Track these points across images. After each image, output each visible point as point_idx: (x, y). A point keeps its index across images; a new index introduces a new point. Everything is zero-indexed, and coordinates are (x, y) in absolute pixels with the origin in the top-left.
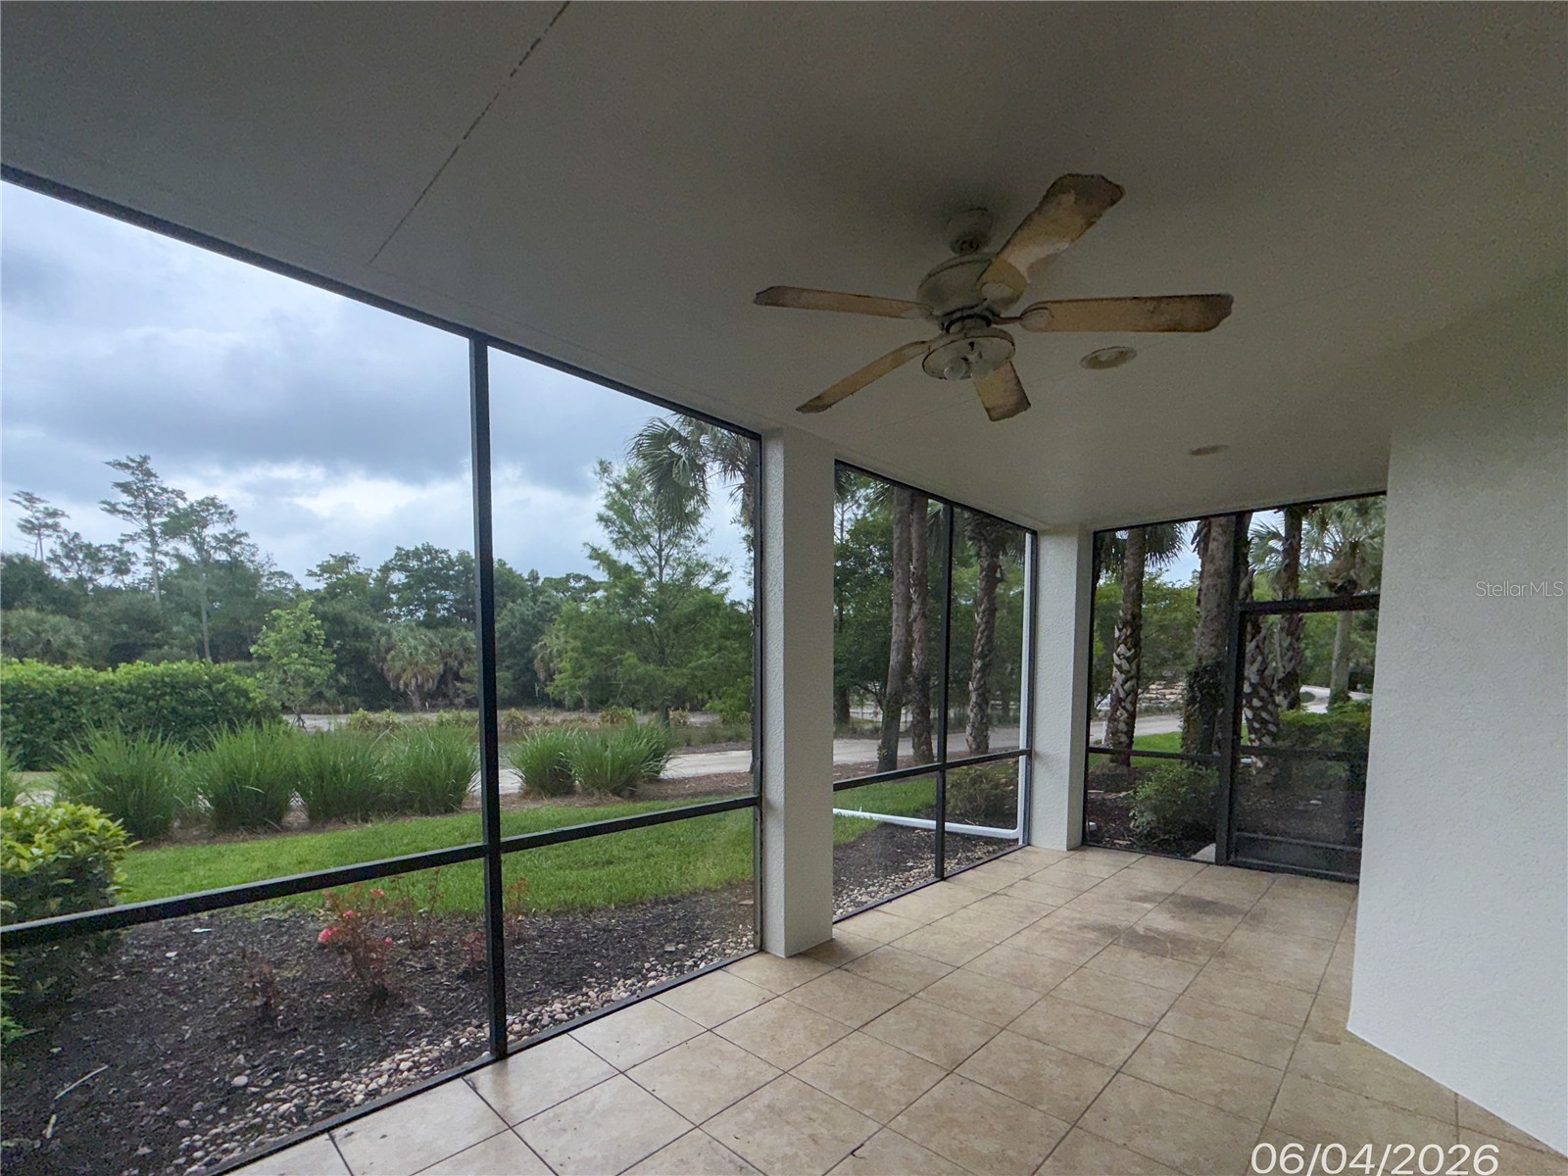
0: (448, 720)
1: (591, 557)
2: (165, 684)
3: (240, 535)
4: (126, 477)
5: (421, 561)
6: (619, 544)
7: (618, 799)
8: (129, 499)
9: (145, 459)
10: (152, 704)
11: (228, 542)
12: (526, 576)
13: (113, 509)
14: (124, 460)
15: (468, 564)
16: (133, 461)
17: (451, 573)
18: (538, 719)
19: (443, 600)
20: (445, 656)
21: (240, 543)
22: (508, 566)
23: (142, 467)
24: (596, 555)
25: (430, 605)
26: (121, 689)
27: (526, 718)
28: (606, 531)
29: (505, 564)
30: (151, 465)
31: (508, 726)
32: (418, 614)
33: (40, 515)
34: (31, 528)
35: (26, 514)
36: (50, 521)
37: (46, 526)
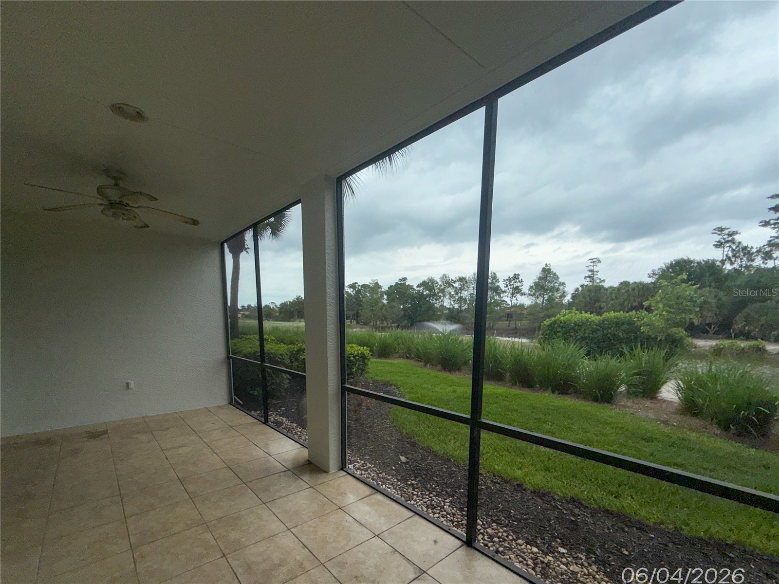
13: (766, 224)
33: (725, 237)
34: (719, 245)
35: (718, 238)
36: (730, 239)
37: (728, 241)
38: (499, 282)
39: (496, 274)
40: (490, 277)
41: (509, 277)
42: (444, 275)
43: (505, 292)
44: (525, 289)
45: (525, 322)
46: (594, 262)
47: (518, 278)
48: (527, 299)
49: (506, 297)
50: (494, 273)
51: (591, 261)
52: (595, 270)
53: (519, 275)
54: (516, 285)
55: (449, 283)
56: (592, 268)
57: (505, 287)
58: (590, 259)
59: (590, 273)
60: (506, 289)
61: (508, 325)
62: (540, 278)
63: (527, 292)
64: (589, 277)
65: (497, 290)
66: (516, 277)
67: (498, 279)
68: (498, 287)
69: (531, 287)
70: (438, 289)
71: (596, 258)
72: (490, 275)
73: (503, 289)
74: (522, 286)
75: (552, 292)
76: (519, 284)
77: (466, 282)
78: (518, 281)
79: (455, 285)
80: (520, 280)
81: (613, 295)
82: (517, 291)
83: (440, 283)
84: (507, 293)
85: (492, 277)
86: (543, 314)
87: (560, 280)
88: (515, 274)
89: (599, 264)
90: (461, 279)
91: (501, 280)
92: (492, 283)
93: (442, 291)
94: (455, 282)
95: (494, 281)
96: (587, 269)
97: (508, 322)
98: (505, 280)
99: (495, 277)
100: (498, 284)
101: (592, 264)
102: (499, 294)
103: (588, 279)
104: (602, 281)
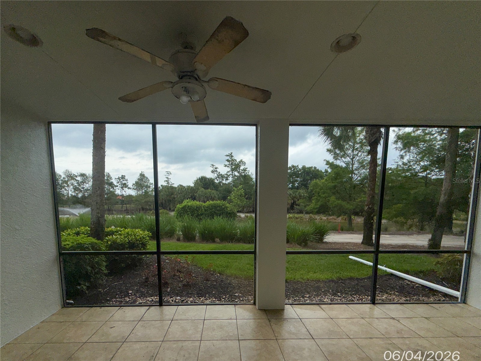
0: (291, 217)
1: (326, 164)
2: (214, 206)
3: (246, 169)
4: (228, 158)
5: (291, 170)
6: (336, 158)
7: (299, 246)
8: (228, 163)
9: (232, 153)
10: (211, 210)
11: (245, 170)
12: (323, 171)
13: (226, 166)
14: (228, 154)
15: (305, 169)
16: (229, 154)
17: (300, 173)
18: (319, 218)
19: (297, 181)
20: (293, 198)
21: (246, 170)
22: (317, 168)
23: (231, 155)
24: (328, 163)
25: (293, 183)
26: (206, 207)
27: (315, 217)
28: (330, 155)
29: (316, 168)
30: (233, 155)
31: (309, 220)
32: (290, 186)
33: (214, 169)
34: (213, 172)
35: (212, 169)
36: (216, 170)
37: (215, 171)
38: (112, 179)
39: (110, 174)
40: (106, 176)
41: (119, 177)
42: (67, 170)
43: (117, 186)
44: (130, 185)
45: (133, 206)
46: (168, 173)
47: (125, 178)
48: (132, 191)
49: (118, 190)
50: (108, 173)
51: (167, 173)
52: (169, 178)
53: (125, 176)
54: (124, 182)
55: (71, 177)
56: (167, 176)
57: (117, 183)
58: (166, 172)
59: (167, 179)
60: (118, 184)
61: (121, 207)
62: (139, 179)
63: (131, 187)
64: (167, 181)
65: (111, 184)
66: (123, 177)
67: (111, 178)
68: (112, 182)
69: (134, 184)
70: (62, 180)
71: (169, 172)
72: (105, 174)
73: (116, 184)
74: (127, 183)
75: (146, 188)
76: (125, 182)
77: (87, 177)
78: (124, 179)
79: (77, 179)
80: (126, 179)
81: (179, 192)
82: (124, 186)
83: (63, 176)
84: (119, 187)
85: (107, 176)
86: (144, 200)
87: (150, 181)
88: (122, 175)
89: (171, 175)
90: (82, 175)
91: (113, 178)
92: (107, 179)
93: (66, 182)
94: (76, 176)
95: (108, 178)
96: (165, 177)
97: (121, 205)
98: (116, 178)
99: (109, 176)
100: (112, 181)
101: (167, 174)
102: (113, 188)
103: (166, 182)
104: (173, 184)
